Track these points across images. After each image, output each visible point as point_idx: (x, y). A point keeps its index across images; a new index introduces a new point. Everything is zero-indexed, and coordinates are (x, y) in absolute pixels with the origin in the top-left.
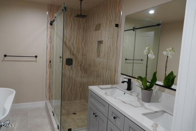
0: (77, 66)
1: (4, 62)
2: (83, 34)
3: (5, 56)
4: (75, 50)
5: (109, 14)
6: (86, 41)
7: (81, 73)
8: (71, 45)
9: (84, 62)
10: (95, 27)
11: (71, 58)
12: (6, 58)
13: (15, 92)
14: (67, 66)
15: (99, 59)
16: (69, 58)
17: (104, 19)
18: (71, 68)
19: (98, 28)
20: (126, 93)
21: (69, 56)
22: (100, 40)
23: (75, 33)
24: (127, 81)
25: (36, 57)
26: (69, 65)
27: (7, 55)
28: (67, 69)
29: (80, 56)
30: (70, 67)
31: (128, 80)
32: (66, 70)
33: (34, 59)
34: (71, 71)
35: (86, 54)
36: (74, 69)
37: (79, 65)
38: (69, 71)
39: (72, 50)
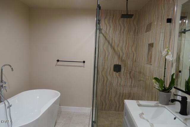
0: (126, 73)
1: (56, 66)
2: (134, 38)
3: (58, 61)
4: (124, 56)
5: (160, 8)
6: (137, 45)
7: (130, 81)
8: (119, 50)
9: (134, 69)
10: (146, 27)
11: (120, 64)
12: (59, 63)
13: (59, 94)
14: (115, 72)
15: (148, 66)
16: (118, 64)
17: (155, 16)
18: (119, 75)
19: (149, 28)
20: (177, 119)
21: (118, 62)
22: (150, 42)
23: (125, 37)
24: (180, 100)
25: (84, 62)
26: (117, 72)
27: (60, 60)
28: (115, 76)
29: (129, 63)
30: (117, 74)
31: (182, 99)
32: (113, 77)
33: (82, 64)
34: (119, 78)
35: (137, 60)
36: (122, 77)
37: (129, 72)
38: (117, 78)
39: (121, 55)
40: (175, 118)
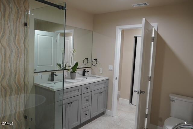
40: (55, 84)
